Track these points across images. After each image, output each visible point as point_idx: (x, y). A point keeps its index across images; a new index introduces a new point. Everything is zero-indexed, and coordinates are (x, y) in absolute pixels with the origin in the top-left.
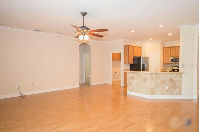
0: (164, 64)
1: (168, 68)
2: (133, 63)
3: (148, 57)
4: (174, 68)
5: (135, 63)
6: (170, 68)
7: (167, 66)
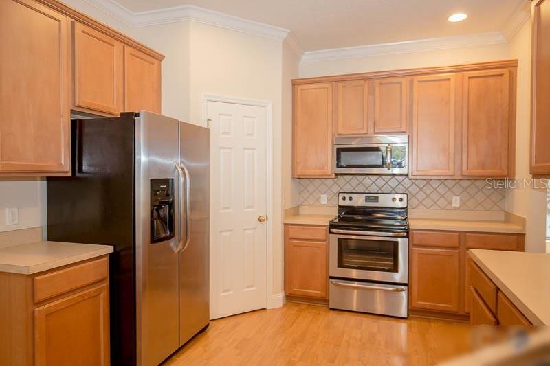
0: (301, 178)
1: (318, 200)
2: (63, 165)
3: (204, 125)
4: (347, 203)
5: (85, 168)
6: (328, 200)
7: (311, 188)
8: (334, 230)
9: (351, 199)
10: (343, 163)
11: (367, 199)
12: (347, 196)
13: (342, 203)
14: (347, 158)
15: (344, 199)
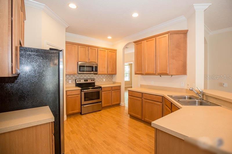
1: (68, 82)
8: (82, 90)
9: (80, 81)
10: (81, 70)
11: (85, 81)
12: (79, 80)
13: (77, 82)
14: (82, 69)
15: (78, 81)
